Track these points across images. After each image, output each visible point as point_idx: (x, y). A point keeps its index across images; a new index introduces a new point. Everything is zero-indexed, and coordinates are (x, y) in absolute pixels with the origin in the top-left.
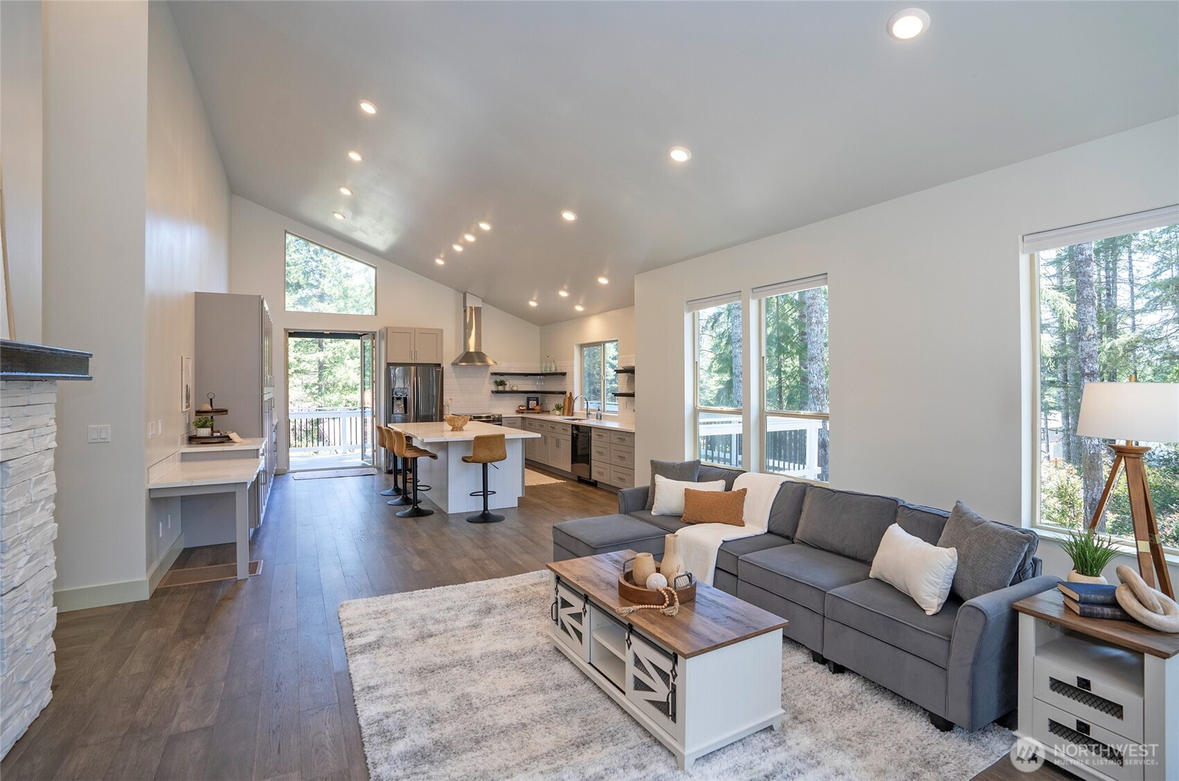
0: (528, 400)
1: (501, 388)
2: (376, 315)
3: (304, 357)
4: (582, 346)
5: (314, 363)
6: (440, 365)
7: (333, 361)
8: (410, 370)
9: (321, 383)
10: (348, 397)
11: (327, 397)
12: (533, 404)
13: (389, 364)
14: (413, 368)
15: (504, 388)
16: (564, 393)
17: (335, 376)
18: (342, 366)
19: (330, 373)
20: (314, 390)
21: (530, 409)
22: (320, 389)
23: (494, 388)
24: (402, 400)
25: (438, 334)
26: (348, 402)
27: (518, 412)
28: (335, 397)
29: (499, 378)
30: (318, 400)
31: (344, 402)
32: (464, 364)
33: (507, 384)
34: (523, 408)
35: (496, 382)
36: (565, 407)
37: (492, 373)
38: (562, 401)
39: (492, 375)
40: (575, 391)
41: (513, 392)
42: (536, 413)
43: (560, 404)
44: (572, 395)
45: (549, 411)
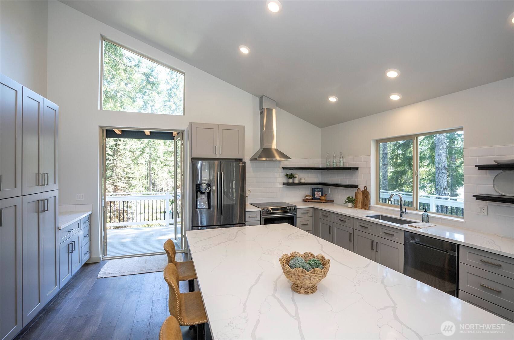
0: (314, 190)
1: (291, 181)
2: (184, 115)
4: (378, 142)
6: (241, 160)
8: (214, 164)
12: (318, 194)
13: (193, 159)
14: (216, 163)
15: (293, 180)
16: (356, 186)
21: (316, 199)
23: (285, 180)
24: (206, 194)
25: (239, 130)
27: (305, 201)
29: (289, 172)
32: (264, 159)
33: (296, 177)
34: (309, 198)
35: (287, 176)
36: (358, 200)
37: (283, 168)
38: (355, 195)
39: (283, 169)
40: (370, 185)
41: (300, 184)
42: (322, 202)
43: (351, 197)
44: (366, 189)
45: (333, 201)
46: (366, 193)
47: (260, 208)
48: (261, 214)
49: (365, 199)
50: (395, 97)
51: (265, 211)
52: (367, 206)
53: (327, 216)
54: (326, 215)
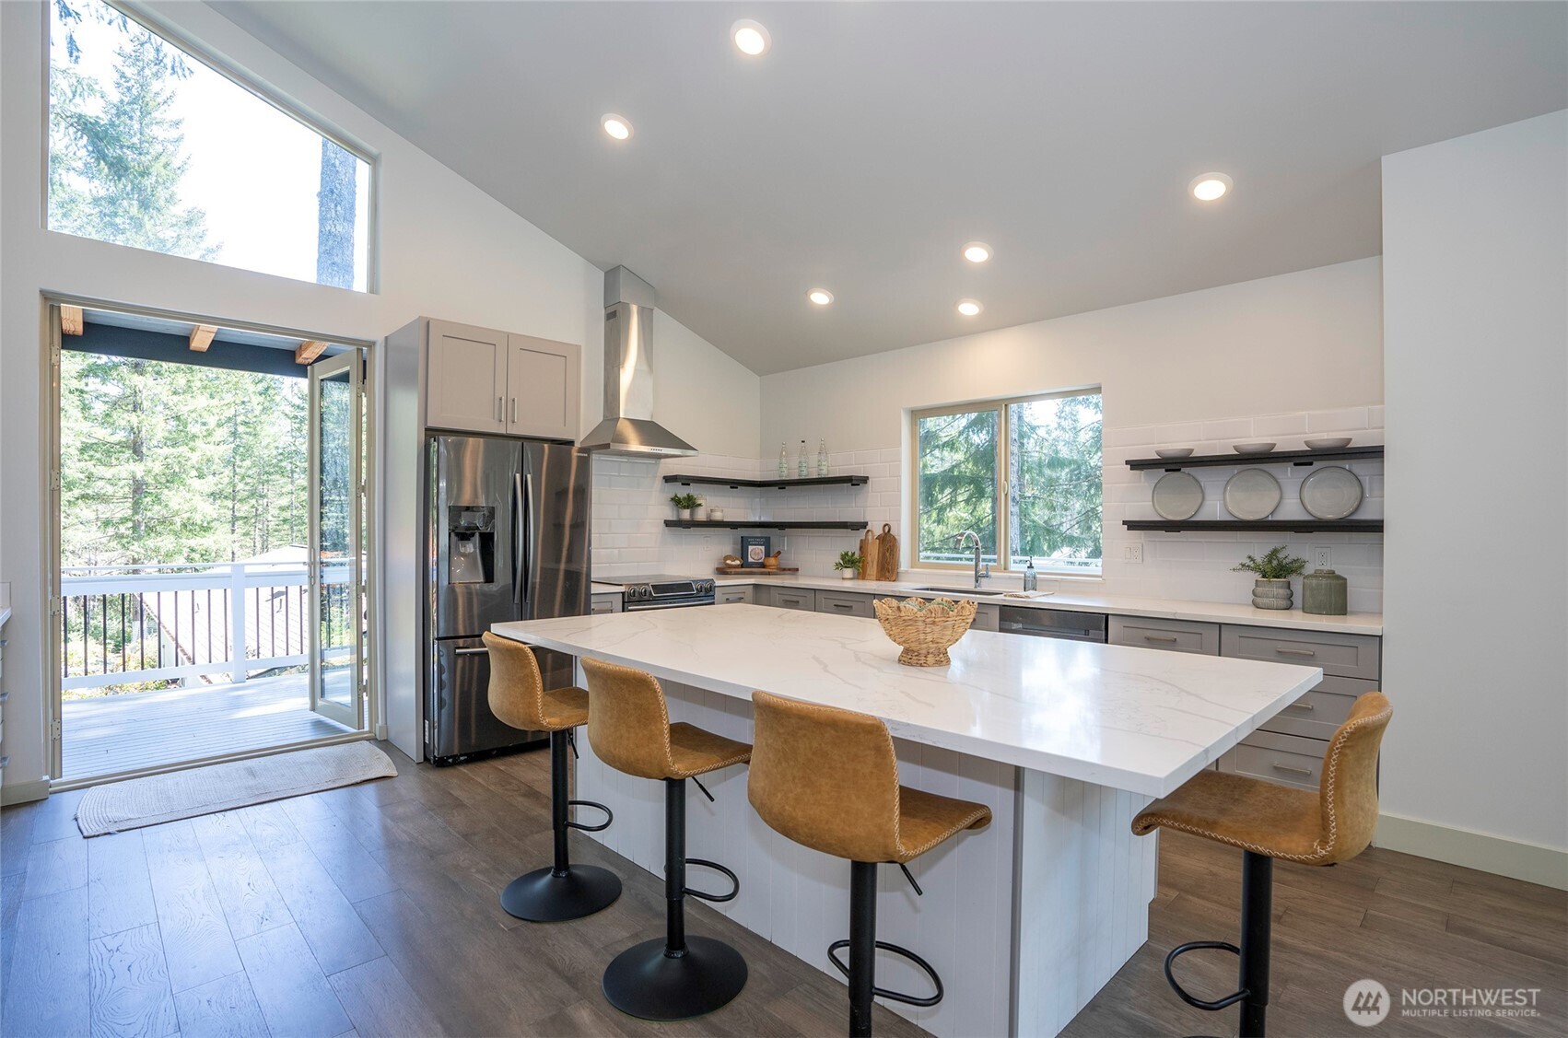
0: (744, 543)
1: (686, 514)
3: (101, 471)
4: (915, 414)
5: (123, 482)
7: (163, 480)
9: (137, 517)
10: (192, 543)
11: (151, 542)
12: (756, 552)
13: (432, 433)
15: (693, 514)
16: (864, 525)
17: (166, 506)
18: (182, 488)
19: (158, 500)
20: (122, 529)
21: (752, 565)
22: (135, 528)
23: (670, 515)
26: (193, 550)
27: (723, 571)
28: (166, 542)
29: (682, 492)
30: (131, 548)
31: (186, 551)
33: (700, 505)
34: (733, 563)
35: (677, 502)
36: (869, 559)
37: (664, 477)
38: (861, 548)
39: (666, 482)
40: (900, 521)
41: (711, 524)
42: (769, 574)
43: (850, 554)
44: (889, 531)
45: (797, 570)
46: (888, 542)
47: (621, 585)
48: (624, 602)
49: (888, 554)
50: (969, 309)
51: (636, 594)
52: (892, 573)
53: (798, 602)
54: (795, 599)
